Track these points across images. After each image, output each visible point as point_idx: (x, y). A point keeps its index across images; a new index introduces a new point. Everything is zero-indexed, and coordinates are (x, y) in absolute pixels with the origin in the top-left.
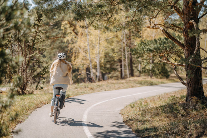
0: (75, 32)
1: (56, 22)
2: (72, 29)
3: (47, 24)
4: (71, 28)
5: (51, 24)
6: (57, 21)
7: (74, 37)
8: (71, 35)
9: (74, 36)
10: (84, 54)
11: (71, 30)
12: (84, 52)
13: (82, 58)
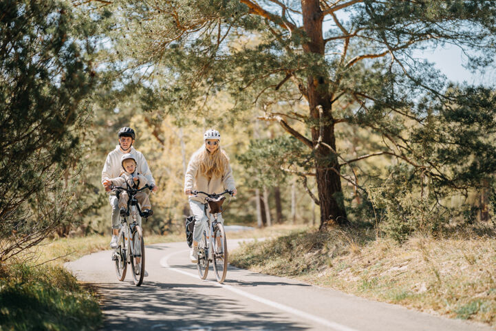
0: (159, 139)
1: (119, 119)
2: (152, 129)
3: (102, 123)
4: (150, 129)
5: (110, 123)
6: (122, 116)
7: (155, 148)
8: (150, 141)
9: (155, 143)
10: (177, 181)
11: (149, 133)
12: (177, 176)
13: (174, 189)
